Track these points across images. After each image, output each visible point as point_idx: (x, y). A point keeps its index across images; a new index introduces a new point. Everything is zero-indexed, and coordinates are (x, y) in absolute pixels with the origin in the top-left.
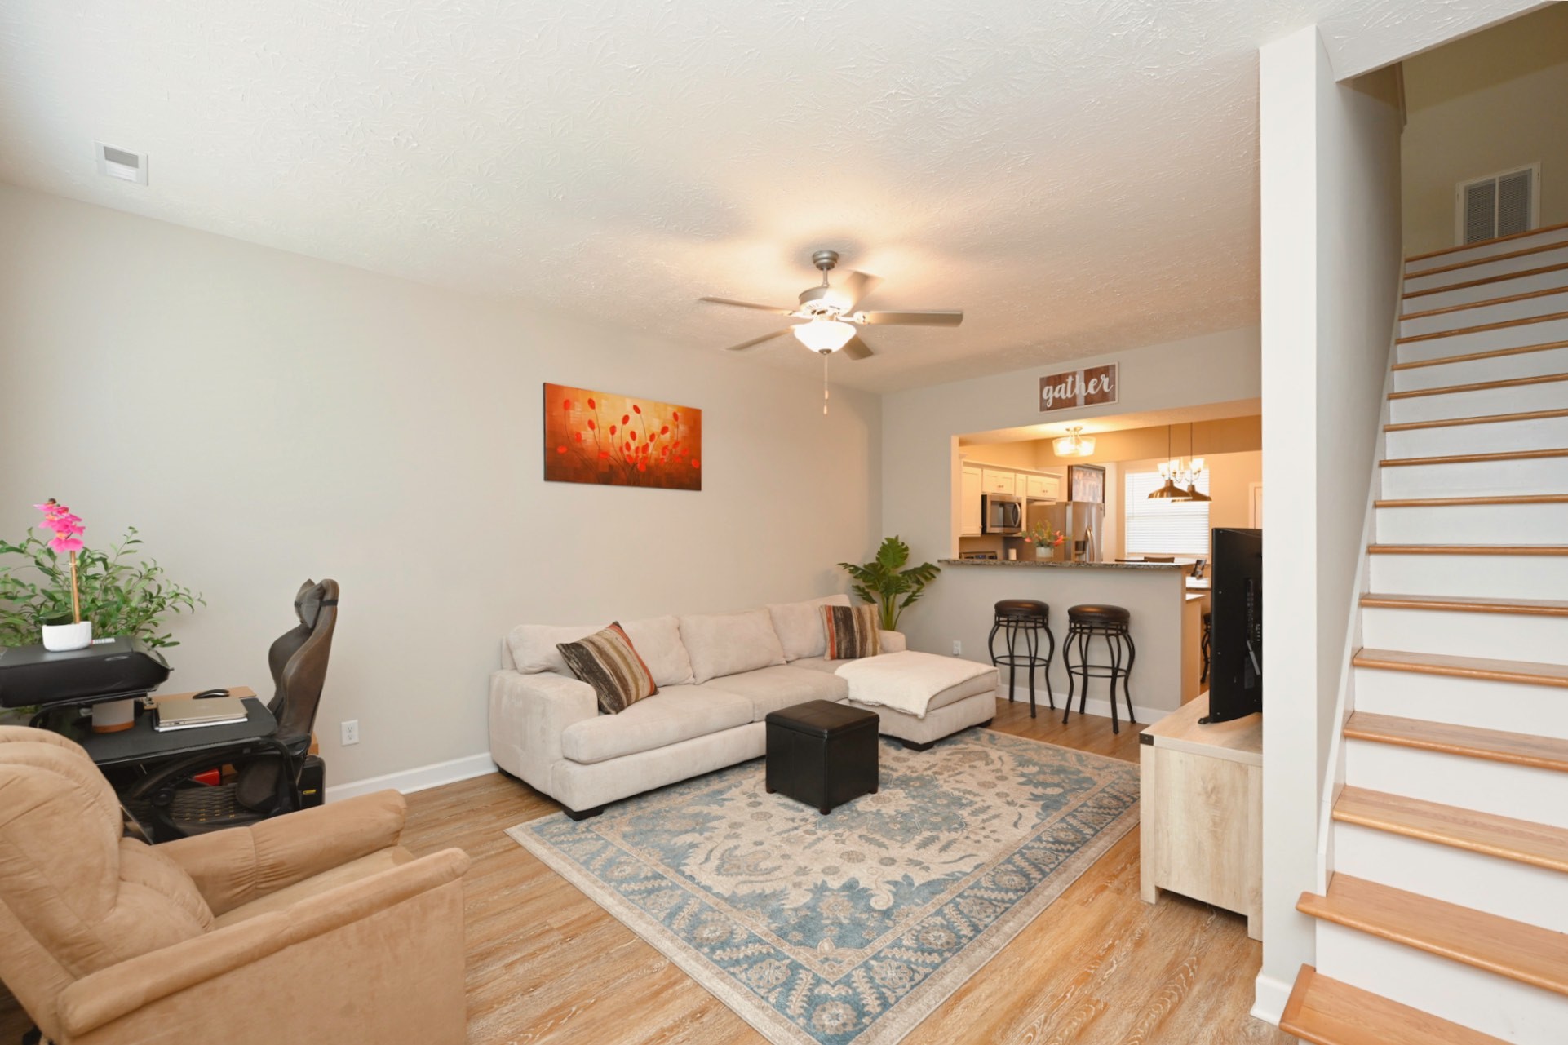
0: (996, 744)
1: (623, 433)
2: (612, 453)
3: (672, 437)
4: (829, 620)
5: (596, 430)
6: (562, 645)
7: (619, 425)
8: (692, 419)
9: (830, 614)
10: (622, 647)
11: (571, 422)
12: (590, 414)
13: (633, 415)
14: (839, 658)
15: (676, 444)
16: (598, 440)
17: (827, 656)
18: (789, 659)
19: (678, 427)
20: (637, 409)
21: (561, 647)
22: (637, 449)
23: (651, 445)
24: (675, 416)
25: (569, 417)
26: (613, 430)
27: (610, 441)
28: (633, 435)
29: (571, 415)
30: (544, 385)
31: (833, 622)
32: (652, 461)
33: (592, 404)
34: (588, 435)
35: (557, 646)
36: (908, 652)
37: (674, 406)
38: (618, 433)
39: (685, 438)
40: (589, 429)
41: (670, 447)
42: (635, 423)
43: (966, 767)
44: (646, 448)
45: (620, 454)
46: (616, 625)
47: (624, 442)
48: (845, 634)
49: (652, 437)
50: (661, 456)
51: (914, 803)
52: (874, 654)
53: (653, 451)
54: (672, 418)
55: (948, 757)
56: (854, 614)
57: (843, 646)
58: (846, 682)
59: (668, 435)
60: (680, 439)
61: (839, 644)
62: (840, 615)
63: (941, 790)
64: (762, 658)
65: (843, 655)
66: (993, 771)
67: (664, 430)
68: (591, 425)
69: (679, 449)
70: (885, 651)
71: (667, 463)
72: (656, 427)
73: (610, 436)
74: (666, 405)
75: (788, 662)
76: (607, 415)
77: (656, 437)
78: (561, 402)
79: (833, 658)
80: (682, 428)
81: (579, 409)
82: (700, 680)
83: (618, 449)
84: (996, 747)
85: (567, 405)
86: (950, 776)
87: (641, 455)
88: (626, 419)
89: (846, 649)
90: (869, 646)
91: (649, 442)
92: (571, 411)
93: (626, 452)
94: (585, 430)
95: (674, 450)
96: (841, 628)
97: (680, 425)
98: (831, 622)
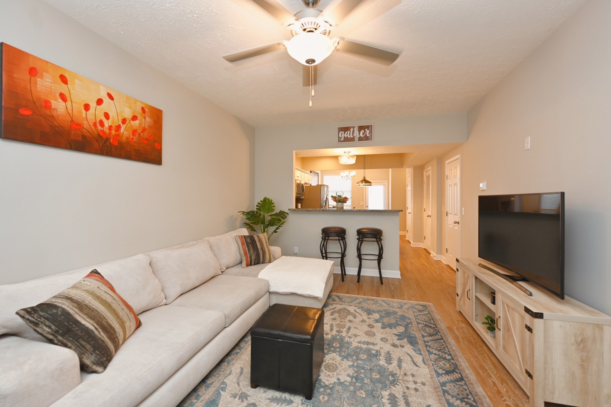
1: (97, 112)
2: (86, 126)
3: (140, 124)
4: (243, 244)
5: (69, 103)
6: (25, 310)
7: (93, 105)
8: (156, 116)
11: (38, 89)
12: (62, 88)
13: (106, 100)
14: (251, 265)
15: (144, 130)
16: (70, 112)
17: (244, 264)
18: (222, 271)
19: (145, 118)
20: (110, 97)
21: (22, 313)
22: (110, 127)
23: (123, 127)
24: (143, 110)
26: (87, 107)
27: (84, 115)
28: (107, 116)
31: (245, 244)
32: (124, 139)
33: (63, 79)
34: (59, 106)
35: (17, 313)
36: (283, 257)
37: (142, 103)
38: (92, 111)
39: (150, 127)
40: (61, 101)
41: (139, 131)
42: (109, 107)
44: (119, 127)
45: (93, 128)
46: (95, 273)
47: (98, 120)
48: (253, 251)
49: (124, 121)
50: (131, 136)
52: (270, 261)
53: (124, 132)
54: (141, 111)
56: (256, 239)
57: (253, 258)
58: (268, 282)
59: (137, 122)
60: (146, 127)
61: (251, 257)
62: (249, 241)
65: (253, 263)
66: (362, 322)
67: (134, 118)
68: (63, 97)
69: (146, 135)
71: (136, 142)
72: (128, 114)
73: (84, 111)
74: (136, 101)
75: (222, 272)
76: (80, 93)
77: (128, 122)
78: (25, 67)
79: (247, 265)
80: (148, 119)
81: (48, 80)
82: (171, 300)
83: (91, 124)
85: (34, 72)
86: (347, 332)
87: (113, 132)
88: (100, 102)
89: (255, 260)
90: (267, 257)
91: (121, 124)
92: (39, 80)
93: (100, 128)
94: (56, 100)
95: (142, 134)
96: (251, 248)
97: (147, 117)
98: (244, 245)
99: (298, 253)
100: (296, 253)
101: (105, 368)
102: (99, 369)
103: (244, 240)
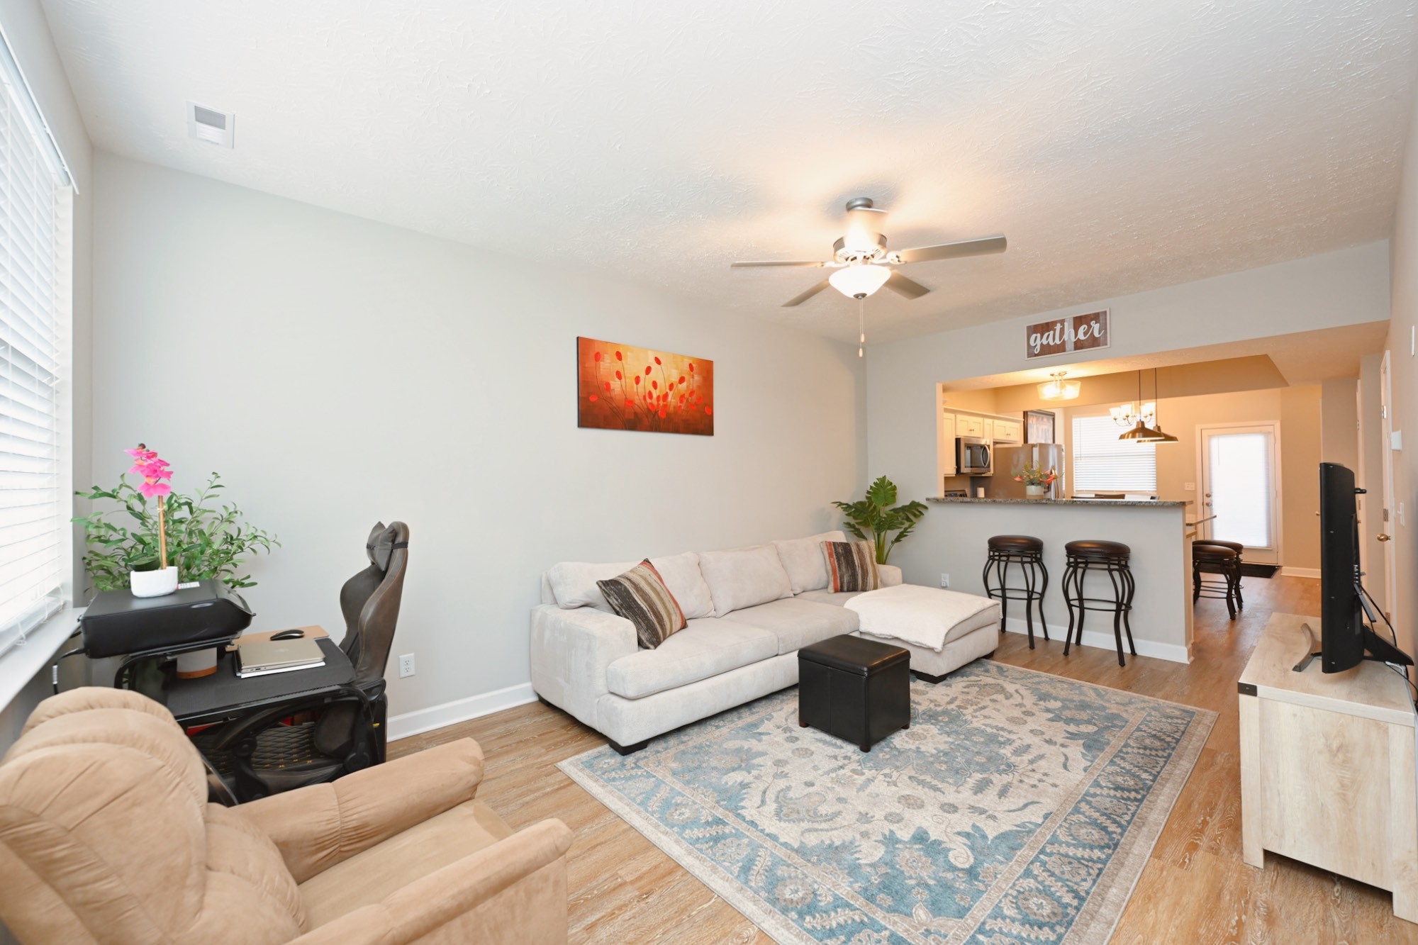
0: (1007, 677)
1: (646, 383)
2: (637, 401)
3: (688, 387)
4: (830, 555)
5: (623, 380)
6: (602, 581)
7: (642, 375)
8: (705, 369)
9: (831, 549)
10: (656, 583)
11: (601, 373)
12: (618, 366)
13: (654, 366)
14: (842, 591)
15: (692, 393)
16: (624, 389)
17: (831, 588)
18: (796, 593)
19: (693, 377)
20: (658, 361)
21: (600, 584)
22: (658, 397)
23: (670, 394)
24: (691, 367)
25: (600, 368)
26: (637, 380)
27: (635, 390)
28: (655, 385)
29: (601, 366)
30: (578, 338)
31: (835, 557)
32: (672, 409)
33: (619, 356)
34: (616, 385)
35: (597, 583)
36: (905, 585)
37: (690, 358)
38: (641, 383)
39: (699, 387)
40: (617, 379)
41: (687, 396)
42: (657, 374)
43: (986, 701)
44: (666, 396)
45: (643, 401)
46: (647, 562)
47: (647, 392)
48: (847, 568)
49: (671, 387)
50: (679, 404)
51: (950, 740)
52: (875, 588)
53: (672, 399)
54: (689, 369)
55: (966, 690)
56: (854, 549)
57: (846, 579)
58: (857, 615)
59: (685, 384)
60: (695, 388)
61: (842, 577)
62: (840, 551)
63: (972, 726)
64: (773, 592)
65: (845, 589)
66: (1016, 705)
67: (682, 380)
68: (619, 375)
69: (694, 398)
70: (885, 585)
71: (684, 410)
72: (675, 379)
73: (635, 385)
74: (683, 357)
75: (795, 595)
76: (632, 366)
77: (675, 387)
78: (592, 355)
79: (836, 591)
80: (697, 378)
81: (608, 361)
82: (721, 613)
83: (642, 398)
84: (1008, 679)
85: (598, 357)
86: (975, 711)
87: (661, 403)
88: (648, 370)
89: (849, 583)
90: (871, 579)
91: (669, 391)
92: (601, 363)
93: (649, 401)
94: (614, 380)
95: (690, 398)
96: (842, 562)
97: (695, 375)
98: (832, 557)
99: (948, 585)
100: (945, 585)
101: (656, 647)
102: (652, 647)
103: (833, 549)
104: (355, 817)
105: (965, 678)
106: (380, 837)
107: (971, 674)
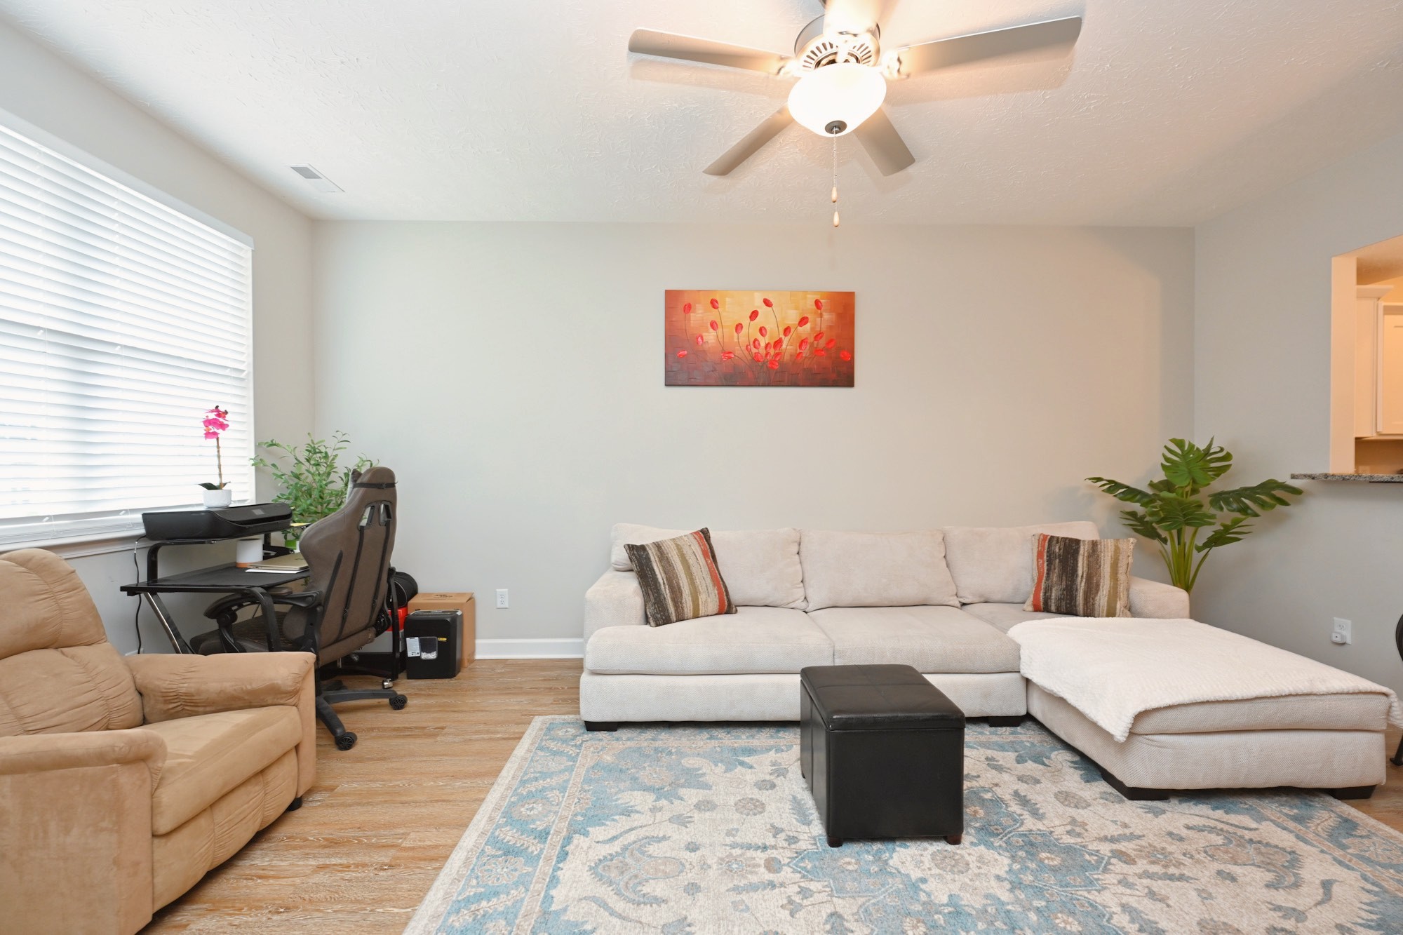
0: (1343, 847)
1: (751, 329)
2: (738, 352)
3: (812, 329)
4: (1040, 555)
5: (720, 330)
6: (628, 545)
7: (746, 322)
8: (844, 306)
9: (1043, 546)
10: (693, 557)
11: (692, 325)
12: (713, 315)
13: (763, 310)
14: (1047, 609)
15: (818, 336)
16: (721, 340)
17: (1028, 606)
18: (964, 601)
19: (821, 316)
20: (767, 303)
22: (767, 345)
23: (786, 340)
24: (817, 303)
25: (690, 320)
26: (739, 327)
27: (736, 340)
28: (762, 331)
29: (692, 318)
30: (667, 292)
31: (1045, 557)
32: (787, 357)
33: (714, 304)
34: (710, 337)
35: (625, 547)
37: (815, 293)
38: (745, 331)
39: (831, 327)
40: (711, 330)
41: (811, 339)
42: (767, 318)
43: (1206, 874)
44: (778, 343)
45: (746, 352)
46: (705, 534)
47: (752, 340)
48: (1060, 577)
49: (787, 331)
50: (799, 351)
51: (1005, 896)
52: (1111, 613)
53: (788, 346)
54: (814, 307)
55: (1184, 833)
56: (1083, 551)
57: (1054, 594)
58: (1018, 648)
59: (808, 326)
60: (824, 329)
61: (1048, 590)
62: (1057, 550)
63: (1094, 896)
64: (911, 591)
65: (1053, 608)
66: (1278, 908)
67: (803, 321)
68: (713, 325)
69: (822, 343)
70: (1132, 611)
71: (806, 357)
72: (792, 318)
73: (735, 335)
74: (806, 292)
75: (964, 604)
76: (732, 312)
77: (792, 330)
78: (681, 307)
79: (1036, 609)
80: (826, 316)
81: (700, 311)
82: (811, 607)
83: (744, 348)
84: (1338, 853)
85: (688, 308)
86: (1146, 875)
87: (772, 351)
88: (754, 315)
89: (1059, 600)
90: (1102, 599)
91: (783, 337)
92: (692, 314)
93: (754, 350)
94: (707, 331)
95: (816, 342)
96: (1055, 569)
97: (824, 313)
98: (1042, 558)
99: (1349, 641)
100: (1339, 640)
101: (657, 625)
102: (652, 623)
103: (1046, 547)
104: (186, 685)
105: (1219, 814)
106: (208, 709)
107: (1248, 811)
